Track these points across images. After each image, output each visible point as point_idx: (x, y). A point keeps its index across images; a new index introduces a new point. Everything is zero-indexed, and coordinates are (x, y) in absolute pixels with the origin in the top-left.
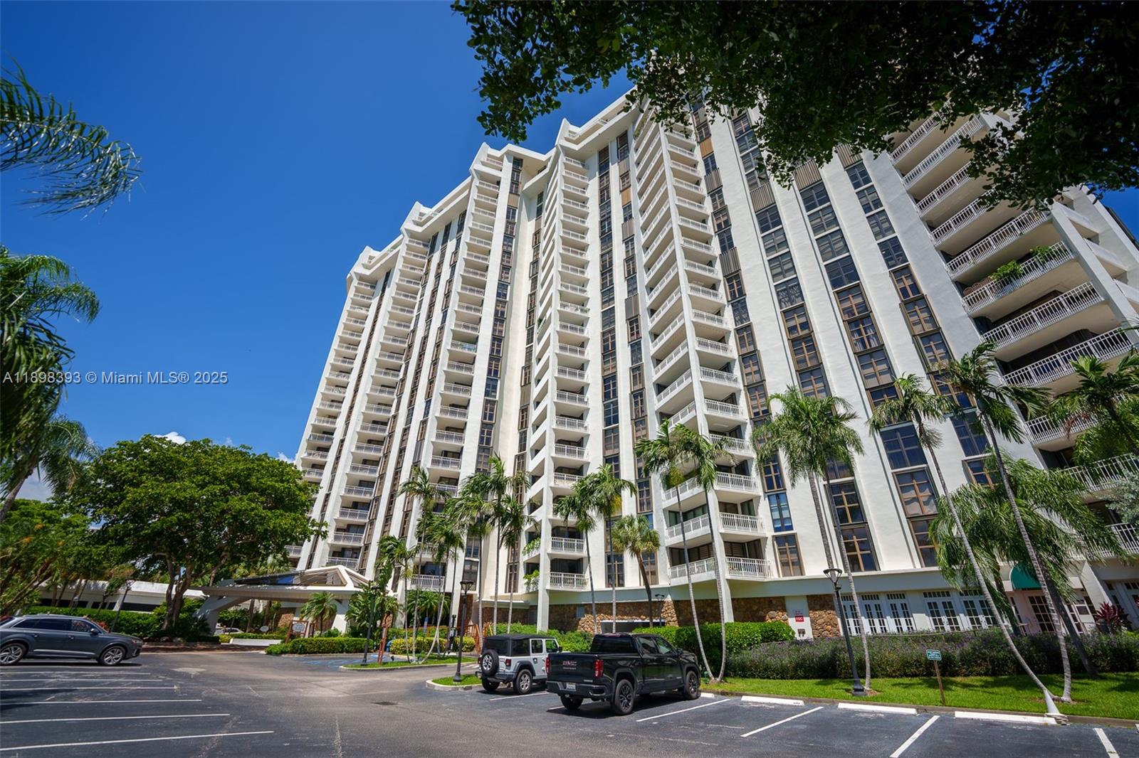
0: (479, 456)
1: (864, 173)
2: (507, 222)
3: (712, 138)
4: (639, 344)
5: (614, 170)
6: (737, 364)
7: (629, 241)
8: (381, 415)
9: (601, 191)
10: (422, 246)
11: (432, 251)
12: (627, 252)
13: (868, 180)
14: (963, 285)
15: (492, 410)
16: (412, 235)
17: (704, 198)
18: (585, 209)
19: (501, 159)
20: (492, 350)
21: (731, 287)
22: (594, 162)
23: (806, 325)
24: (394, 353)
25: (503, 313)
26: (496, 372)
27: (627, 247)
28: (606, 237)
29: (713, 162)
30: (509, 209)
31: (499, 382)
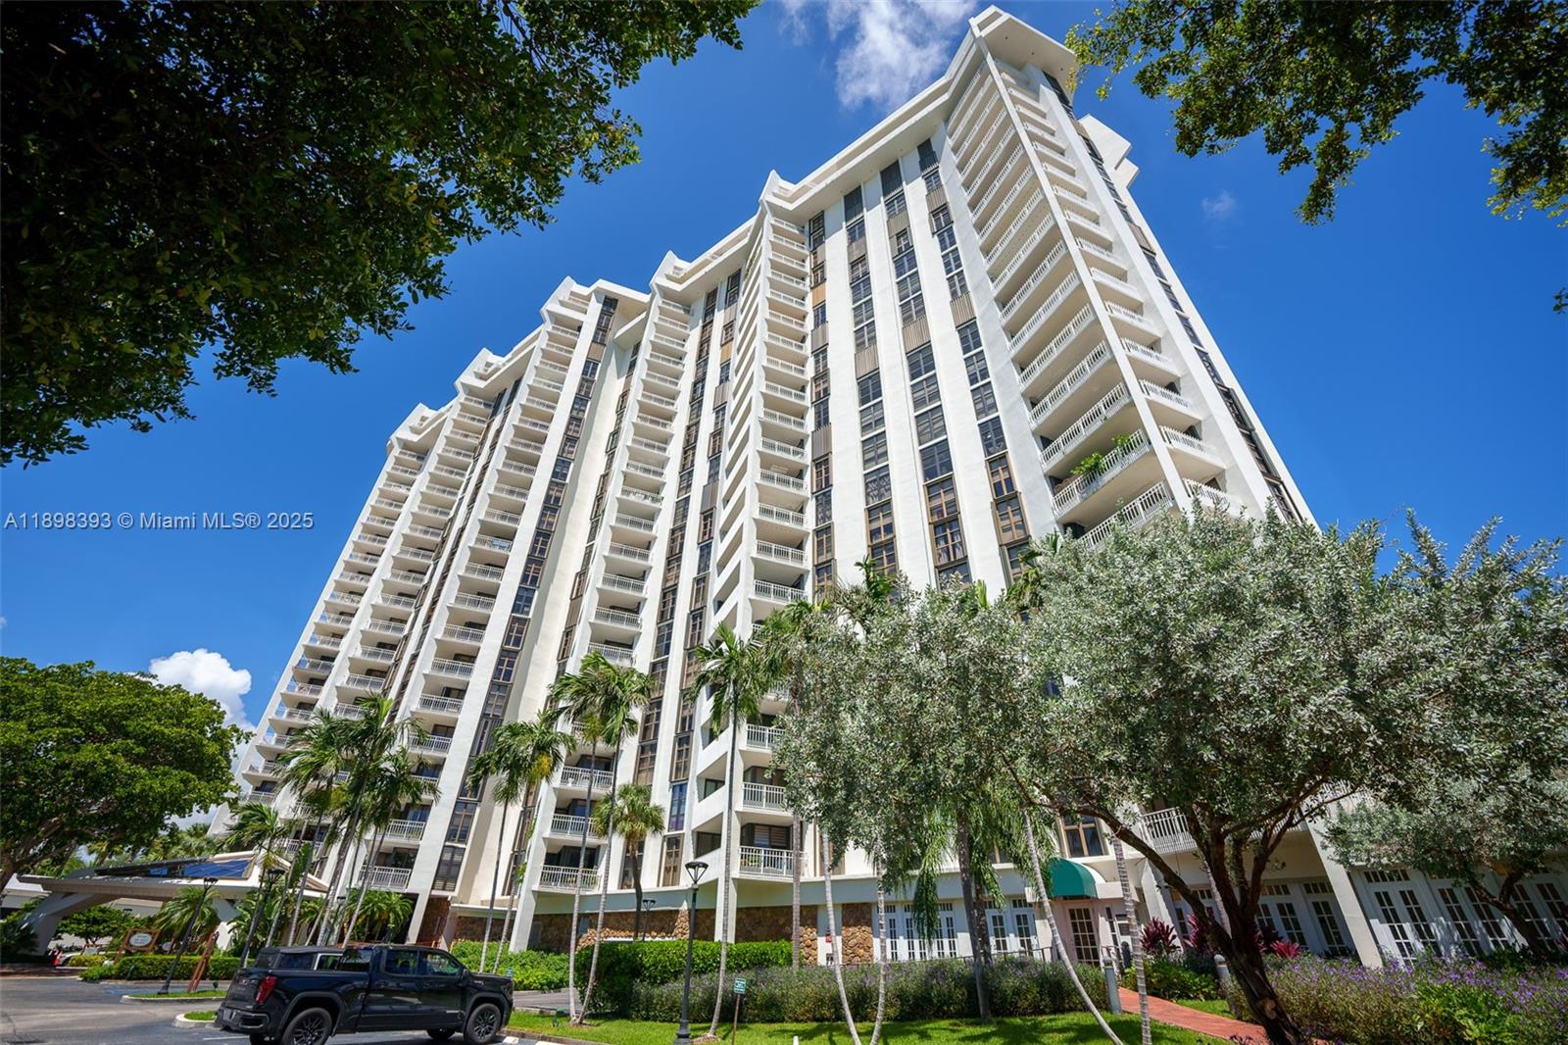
0: (489, 695)
1: (976, 334)
2: (583, 379)
3: (827, 283)
4: (709, 546)
5: (720, 318)
6: (810, 576)
7: (720, 410)
8: (391, 635)
9: (701, 345)
10: (482, 406)
11: (494, 414)
12: (716, 424)
13: (978, 344)
14: (1056, 481)
15: (520, 632)
16: (471, 391)
17: (807, 358)
18: (679, 367)
19: (588, 298)
20: (533, 549)
21: (819, 474)
22: (699, 307)
23: (889, 528)
24: (423, 549)
25: (557, 499)
26: (534, 580)
27: (717, 418)
28: (696, 402)
29: (824, 313)
30: (587, 363)
31: (537, 593)
